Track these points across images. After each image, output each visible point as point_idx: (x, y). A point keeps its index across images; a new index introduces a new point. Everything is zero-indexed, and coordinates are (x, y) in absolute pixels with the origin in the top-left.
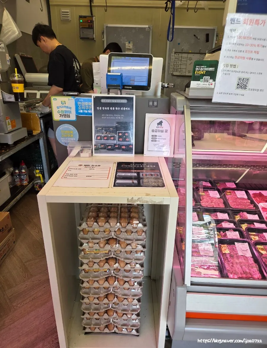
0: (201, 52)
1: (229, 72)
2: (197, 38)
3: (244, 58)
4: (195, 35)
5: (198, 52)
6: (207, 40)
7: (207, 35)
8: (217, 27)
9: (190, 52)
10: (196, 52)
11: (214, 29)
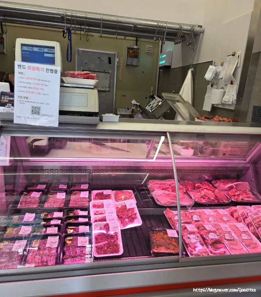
0: (106, 71)
1: (24, 102)
2: (101, 60)
3: (33, 92)
4: (99, 58)
5: (103, 71)
6: (110, 62)
7: (110, 59)
8: (117, 52)
9: (96, 70)
10: (101, 71)
11: (115, 54)
